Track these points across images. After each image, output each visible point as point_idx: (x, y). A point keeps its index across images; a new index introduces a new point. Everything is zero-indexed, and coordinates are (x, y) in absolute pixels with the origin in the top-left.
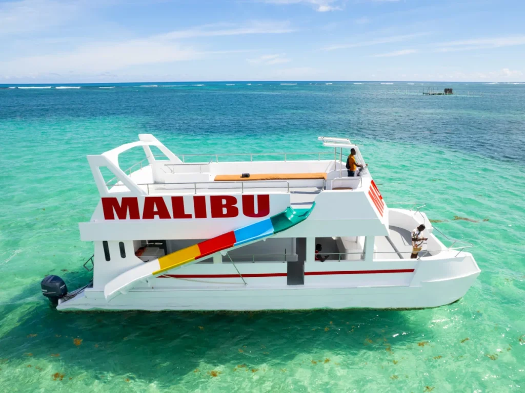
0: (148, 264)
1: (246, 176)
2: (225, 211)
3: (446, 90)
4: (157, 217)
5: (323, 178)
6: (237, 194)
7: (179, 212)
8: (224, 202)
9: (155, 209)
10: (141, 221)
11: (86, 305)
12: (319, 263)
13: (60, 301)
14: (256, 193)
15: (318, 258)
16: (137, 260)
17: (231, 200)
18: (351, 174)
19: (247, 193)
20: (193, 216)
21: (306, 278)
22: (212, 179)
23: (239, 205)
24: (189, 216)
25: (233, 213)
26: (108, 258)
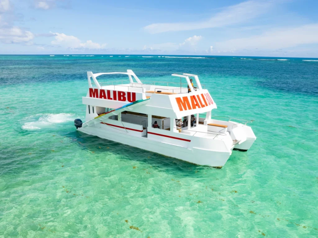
2: (122, 98)
4: (103, 98)
6: (126, 91)
7: (109, 97)
8: (122, 94)
9: (103, 95)
17: (124, 94)
20: (113, 99)
21: (148, 134)
23: (126, 96)
24: (111, 99)
25: (124, 99)
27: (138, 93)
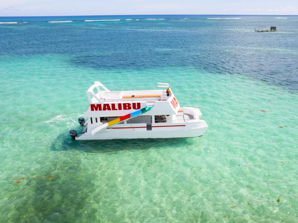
0: (104, 124)
1: (133, 96)
2: (127, 108)
3: (272, 28)
4: (107, 110)
5: (160, 97)
6: (131, 102)
7: (114, 108)
8: (127, 105)
9: (107, 107)
10: (102, 111)
11: (85, 138)
12: (156, 123)
13: (76, 137)
14: (136, 102)
15: (156, 122)
16: (101, 123)
17: (129, 104)
18: (168, 95)
19: (134, 102)
20: (118, 109)
21: (152, 128)
22: (121, 98)
23: (132, 106)
24: (117, 109)
25: (130, 108)
26: (92, 123)
27: (142, 103)
